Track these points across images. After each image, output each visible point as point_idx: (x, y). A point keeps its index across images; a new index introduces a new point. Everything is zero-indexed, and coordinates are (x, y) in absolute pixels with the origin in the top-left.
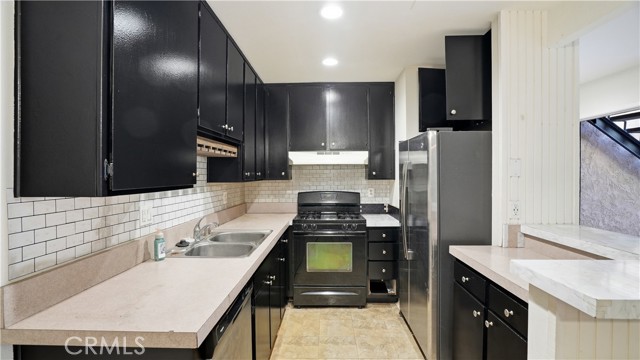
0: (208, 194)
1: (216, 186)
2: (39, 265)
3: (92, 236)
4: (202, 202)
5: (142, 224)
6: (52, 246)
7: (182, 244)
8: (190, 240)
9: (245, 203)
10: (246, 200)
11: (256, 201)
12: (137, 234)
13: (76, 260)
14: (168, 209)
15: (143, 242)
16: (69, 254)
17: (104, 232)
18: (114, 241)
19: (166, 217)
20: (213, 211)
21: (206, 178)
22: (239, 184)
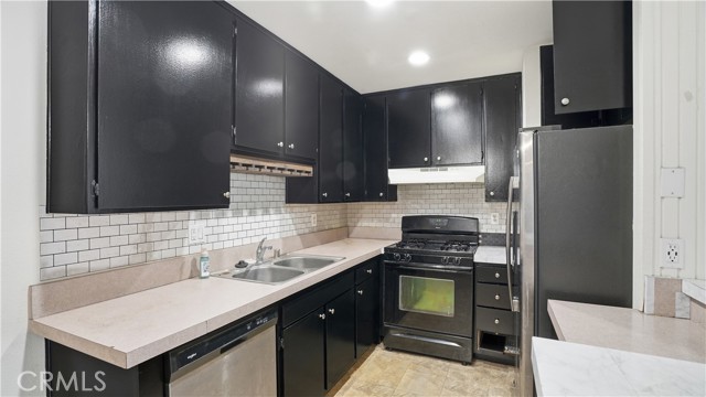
0: (288, 216)
1: (297, 207)
2: (71, 270)
3: (131, 250)
4: (277, 223)
5: (191, 242)
6: (84, 256)
7: (241, 264)
8: (250, 261)
9: (347, 226)
10: (349, 224)
11: (359, 224)
12: (185, 251)
13: (110, 270)
14: (227, 229)
15: (191, 259)
16: (104, 264)
17: (145, 247)
18: (156, 256)
19: (224, 237)
20: (295, 233)
21: (284, 199)
22: (339, 206)
